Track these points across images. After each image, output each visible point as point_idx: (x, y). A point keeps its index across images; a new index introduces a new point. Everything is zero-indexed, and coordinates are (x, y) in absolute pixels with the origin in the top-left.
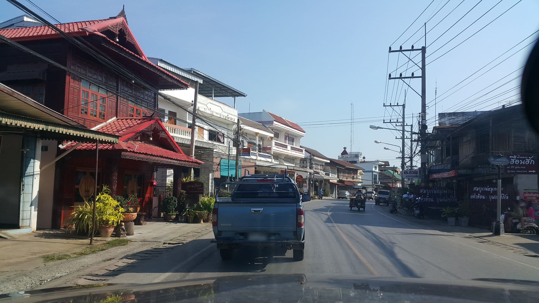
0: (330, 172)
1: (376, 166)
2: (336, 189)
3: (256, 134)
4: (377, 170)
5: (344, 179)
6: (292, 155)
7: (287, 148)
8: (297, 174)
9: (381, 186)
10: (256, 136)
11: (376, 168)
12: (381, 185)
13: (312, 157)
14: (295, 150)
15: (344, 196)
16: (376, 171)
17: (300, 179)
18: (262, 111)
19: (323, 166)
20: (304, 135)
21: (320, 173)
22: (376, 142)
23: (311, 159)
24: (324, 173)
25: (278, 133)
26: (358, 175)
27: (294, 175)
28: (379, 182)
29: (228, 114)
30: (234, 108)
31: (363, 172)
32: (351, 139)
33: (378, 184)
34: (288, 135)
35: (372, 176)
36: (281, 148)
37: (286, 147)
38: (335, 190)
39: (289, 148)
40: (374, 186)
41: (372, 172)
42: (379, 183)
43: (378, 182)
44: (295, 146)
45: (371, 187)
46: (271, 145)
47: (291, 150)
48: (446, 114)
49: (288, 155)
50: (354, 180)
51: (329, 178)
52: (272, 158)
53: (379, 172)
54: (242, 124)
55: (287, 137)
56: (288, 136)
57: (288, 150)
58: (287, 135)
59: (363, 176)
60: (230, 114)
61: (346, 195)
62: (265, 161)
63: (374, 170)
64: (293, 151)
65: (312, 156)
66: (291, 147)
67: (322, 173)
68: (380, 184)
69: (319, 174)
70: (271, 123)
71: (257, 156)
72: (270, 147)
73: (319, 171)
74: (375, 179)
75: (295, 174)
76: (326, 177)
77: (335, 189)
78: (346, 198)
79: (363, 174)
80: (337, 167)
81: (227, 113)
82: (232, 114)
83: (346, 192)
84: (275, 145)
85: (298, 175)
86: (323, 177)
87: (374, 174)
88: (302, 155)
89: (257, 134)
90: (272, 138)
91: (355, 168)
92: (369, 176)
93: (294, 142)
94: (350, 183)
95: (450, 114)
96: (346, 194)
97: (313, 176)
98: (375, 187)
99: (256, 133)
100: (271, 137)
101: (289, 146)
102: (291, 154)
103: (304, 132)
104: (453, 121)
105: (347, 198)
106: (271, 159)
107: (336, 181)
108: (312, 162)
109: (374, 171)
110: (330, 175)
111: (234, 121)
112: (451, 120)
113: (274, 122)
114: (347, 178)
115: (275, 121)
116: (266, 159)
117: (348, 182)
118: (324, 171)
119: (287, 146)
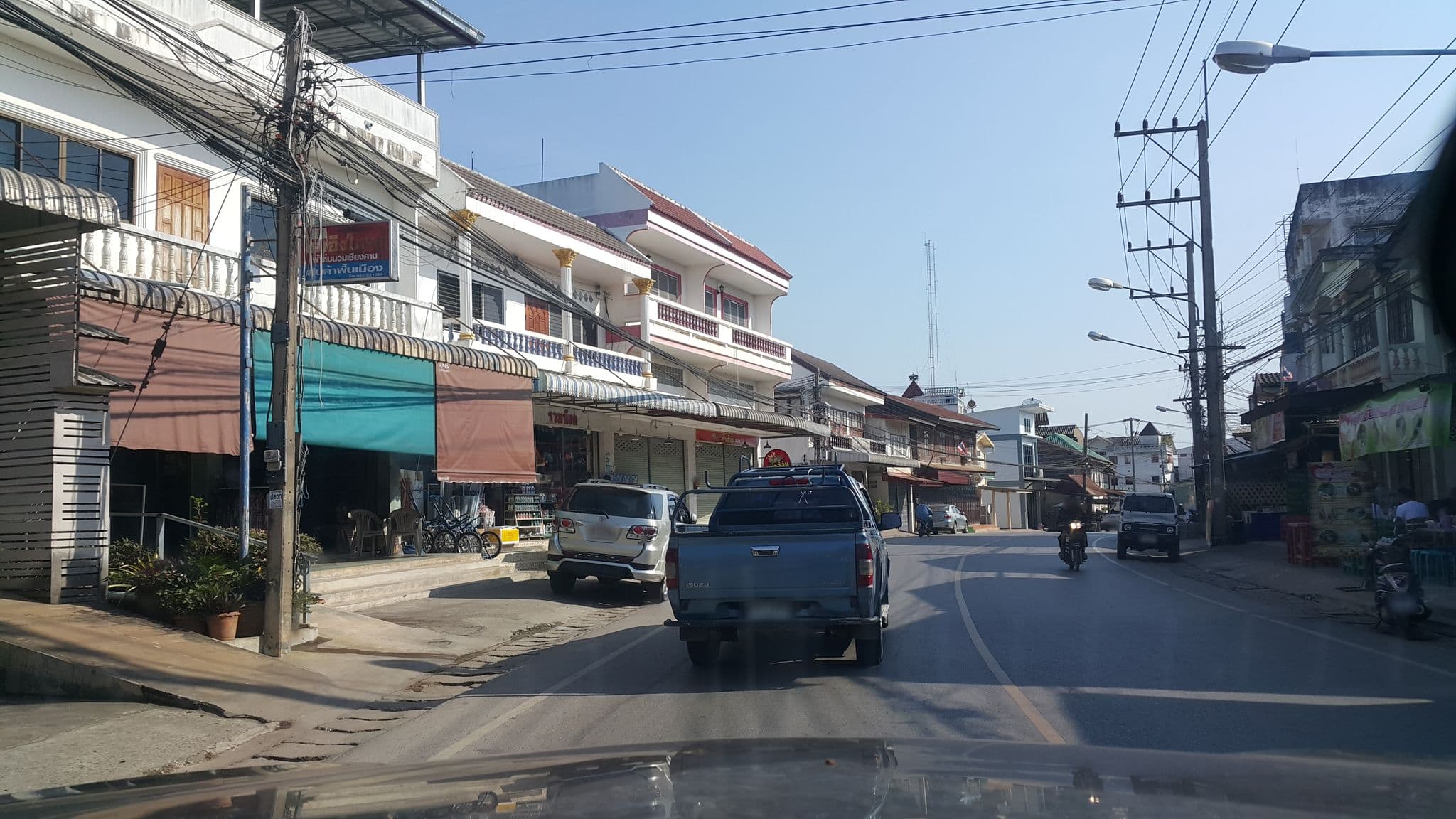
0: (888, 436)
1: (1028, 417)
2: (909, 501)
3: (557, 255)
4: (1032, 433)
5: (936, 464)
6: (740, 363)
7: (715, 333)
8: (767, 446)
9: (1048, 484)
10: (562, 264)
11: (1027, 424)
12: (1045, 479)
13: (819, 383)
14: (753, 346)
15: (943, 525)
16: (1029, 434)
17: (777, 463)
18: (598, 172)
19: (860, 417)
20: (786, 291)
21: (854, 443)
22: (1097, 285)
23: (816, 391)
24: (866, 443)
25: (675, 274)
26: (978, 449)
27: (753, 451)
28: (1041, 471)
29: (370, 122)
30: (420, 102)
31: (992, 441)
32: (931, 349)
33: (1037, 477)
34: (722, 287)
35: (1020, 452)
36: (687, 334)
37: (711, 328)
38: (905, 503)
39: (725, 333)
40: (1027, 484)
41: (1019, 437)
42: (1042, 475)
43: (1038, 473)
44: (754, 329)
45: (1018, 488)
46: (640, 313)
47: (734, 345)
48: (1329, 187)
49: (722, 364)
50: (967, 466)
51: (886, 461)
52: (649, 372)
53: (1038, 440)
54: (472, 196)
55: (719, 297)
56: (722, 292)
57: (722, 345)
58: (715, 286)
59: (989, 452)
60: (382, 122)
61: (949, 521)
62: (611, 383)
63: (1022, 431)
64: (743, 347)
65: (820, 379)
66: (735, 332)
67: (862, 444)
68: (1044, 477)
69: (848, 446)
70: (638, 218)
71: (566, 358)
72: (639, 323)
73: (848, 434)
74: (1028, 460)
75: (757, 445)
76: (875, 457)
77: (906, 499)
78: (950, 529)
79: (991, 446)
80: (911, 418)
81: (366, 114)
82: (403, 126)
83: (948, 510)
84: (660, 315)
85: (770, 450)
86: (864, 454)
87: (1025, 446)
88: (782, 369)
89: (564, 255)
90: (641, 284)
91: (970, 424)
92: (1009, 452)
93: (747, 317)
94: (956, 475)
95: (1347, 186)
96: (948, 517)
97: (830, 454)
98: (1031, 488)
99: (562, 250)
100: (641, 279)
101: (727, 326)
102: (735, 362)
103: (787, 278)
104: (1359, 212)
105: (953, 532)
106: (645, 375)
107: (908, 471)
108: (822, 401)
109: (1025, 436)
110: (888, 449)
111: (415, 163)
112: (1354, 208)
113: (652, 216)
114: (945, 461)
115: (653, 208)
116: (620, 374)
117: (952, 474)
118: (865, 434)
119: (714, 324)
